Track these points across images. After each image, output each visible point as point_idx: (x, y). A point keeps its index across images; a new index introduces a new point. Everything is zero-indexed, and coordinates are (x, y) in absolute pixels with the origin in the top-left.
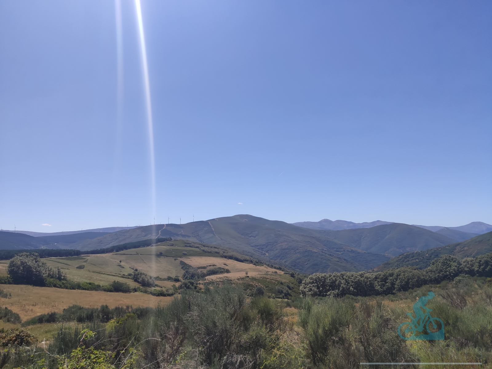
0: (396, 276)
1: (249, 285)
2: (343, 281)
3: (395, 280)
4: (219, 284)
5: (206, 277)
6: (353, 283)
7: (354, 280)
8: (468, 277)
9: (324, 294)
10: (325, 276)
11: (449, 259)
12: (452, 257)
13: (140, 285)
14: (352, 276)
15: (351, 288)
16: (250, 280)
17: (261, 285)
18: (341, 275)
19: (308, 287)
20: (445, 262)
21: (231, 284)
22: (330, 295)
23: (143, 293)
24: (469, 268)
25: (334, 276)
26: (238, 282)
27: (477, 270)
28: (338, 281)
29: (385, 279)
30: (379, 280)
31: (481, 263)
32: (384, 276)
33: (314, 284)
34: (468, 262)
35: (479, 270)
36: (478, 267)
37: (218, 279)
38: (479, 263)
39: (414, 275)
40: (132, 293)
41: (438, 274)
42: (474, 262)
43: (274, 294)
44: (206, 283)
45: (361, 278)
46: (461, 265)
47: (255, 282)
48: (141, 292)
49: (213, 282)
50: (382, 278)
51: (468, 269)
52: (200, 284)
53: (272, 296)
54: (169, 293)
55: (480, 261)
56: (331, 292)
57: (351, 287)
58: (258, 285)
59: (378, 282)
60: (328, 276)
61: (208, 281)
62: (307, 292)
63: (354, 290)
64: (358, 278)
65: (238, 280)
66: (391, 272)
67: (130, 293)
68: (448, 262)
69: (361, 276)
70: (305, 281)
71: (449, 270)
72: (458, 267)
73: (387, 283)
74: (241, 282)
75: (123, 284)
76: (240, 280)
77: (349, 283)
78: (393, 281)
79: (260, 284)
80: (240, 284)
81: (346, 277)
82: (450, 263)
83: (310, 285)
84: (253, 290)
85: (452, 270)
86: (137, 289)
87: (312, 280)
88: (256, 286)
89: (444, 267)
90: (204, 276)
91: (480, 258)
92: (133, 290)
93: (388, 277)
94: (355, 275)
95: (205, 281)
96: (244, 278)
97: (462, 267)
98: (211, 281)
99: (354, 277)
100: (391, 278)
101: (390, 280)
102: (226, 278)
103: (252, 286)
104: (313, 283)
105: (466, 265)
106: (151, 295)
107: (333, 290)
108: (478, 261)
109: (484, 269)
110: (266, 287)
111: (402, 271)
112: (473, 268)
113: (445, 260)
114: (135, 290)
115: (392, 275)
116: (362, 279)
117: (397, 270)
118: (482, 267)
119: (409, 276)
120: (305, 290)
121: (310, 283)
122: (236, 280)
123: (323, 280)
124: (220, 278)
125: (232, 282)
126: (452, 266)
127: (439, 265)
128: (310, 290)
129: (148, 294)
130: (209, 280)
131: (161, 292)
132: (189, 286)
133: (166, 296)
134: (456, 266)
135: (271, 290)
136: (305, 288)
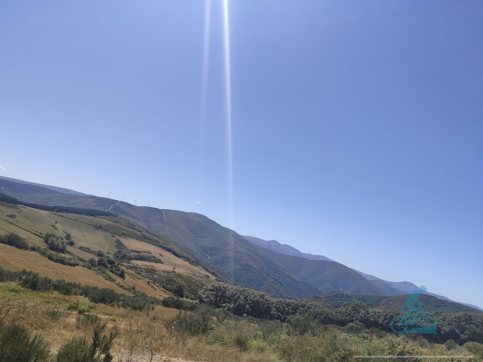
0: (307, 308)
1: (172, 280)
2: (242, 297)
3: (304, 312)
4: (142, 271)
5: (132, 261)
6: (251, 302)
7: (253, 299)
8: (361, 325)
9: (220, 304)
10: (227, 287)
11: (360, 305)
12: (363, 304)
13: (48, 246)
14: (253, 294)
15: (247, 307)
16: (175, 276)
17: (184, 284)
18: (243, 290)
19: (207, 293)
20: (356, 307)
21: (154, 274)
22: (224, 307)
23: (40, 254)
24: (375, 319)
25: (235, 290)
26: (162, 274)
27: (381, 323)
28: (237, 296)
29: (296, 308)
30: (290, 308)
31: (387, 317)
32: (296, 305)
33: (213, 292)
34: (376, 313)
35: (383, 323)
36: (382, 320)
37: (143, 266)
38: (385, 316)
39: (323, 312)
40: (28, 251)
41: (345, 317)
42: (380, 314)
43: (193, 296)
44: (129, 266)
45: (261, 298)
46: (369, 314)
47: (179, 278)
48: (40, 252)
49: (137, 267)
50: (294, 306)
51: (373, 320)
52: (123, 265)
53: (190, 297)
54: (71, 262)
55: (387, 315)
56: (227, 305)
57: (248, 305)
58: (181, 282)
59: (289, 309)
60: (230, 288)
61: (132, 265)
62: (204, 298)
63: (249, 308)
64: (257, 298)
65: (163, 272)
66: (303, 303)
67: (26, 250)
68: (358, 308)
69: (262, 296)
70: (207, 287)
71: (356, 316)
72: (366, 315)
73: (297, 312)
74: (165, 275)
75: (21, 239)
76: (165, 273)
77: (247, 300)
78: (303, 312)
79: (183, 282)
80: (163, 276)
81: (247, 293)
82: (359, 310)
83: (209, 292)
84: (174, 286)
85: (359, 317)
86: (36, 248)
87: (212, 288)
88: (179, 283)
89: (353, 312)
90: (130, 259)
91: (387, 312)
92: (31, 249)
93: (300, 307)
94: (256, 294)
95: (130, 265)
96: (170, 272)
97: (369, 316)
98: (135, 266)
99: (253, 295)
100: (301, 309)
101: (300, 310)
102: (152, 267)
103: (175, 282)
104: (213, 290)
105: (373, 316)
106: (48, 259)
107: (230, 303)
108: (384, 315)
109: (387, 324)
110: (188, 287)
111: (314, 305)
112: (378, 319)
113: (356, 305)
114: (33, 249)
115: (303, 306)
116: (261, 300)
117: (310, 303)
118: (386, 321)
119: (318, 312)
120: (202, 295)
121: (210, 290)
122: (161, 272)
123: (223, 290)
124: (146, 265)
125: (156, 272)
126: (360, 313)
127: (349, 308)
128: (207, 297)
129: (45, 257)
130: (134, 264)
131: (61, 259)
132: (105, 263)
133: (65, 264)
134: (364, 314)
135: (192, 291)
136: (203, 294)
